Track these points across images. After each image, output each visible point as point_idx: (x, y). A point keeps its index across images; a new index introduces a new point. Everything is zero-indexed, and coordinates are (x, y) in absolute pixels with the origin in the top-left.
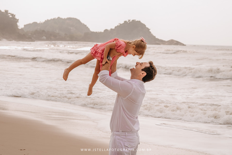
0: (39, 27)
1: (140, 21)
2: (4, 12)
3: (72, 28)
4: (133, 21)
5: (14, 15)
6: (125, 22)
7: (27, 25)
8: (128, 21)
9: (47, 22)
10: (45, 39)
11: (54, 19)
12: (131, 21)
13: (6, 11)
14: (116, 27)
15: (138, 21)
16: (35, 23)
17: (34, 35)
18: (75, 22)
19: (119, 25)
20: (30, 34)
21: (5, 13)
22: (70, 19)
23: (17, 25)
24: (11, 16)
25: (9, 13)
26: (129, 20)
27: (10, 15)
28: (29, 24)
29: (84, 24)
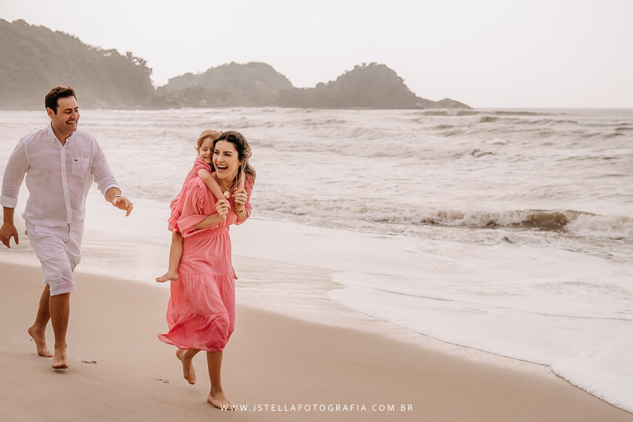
0: (196, 83)
1: (385, 65)
2: (125, 55)
3: (257, 82)
4: (372, 64)
5: (145, 62)
6: (357, 67)
7: (174, 78)
8: (361, 65)
9: (211, 72)
10: (206, 104)
11: (224, 66)
12: (367, 65)
13: (129, 54)
14: (338, 78)
15: (381, 65)
16: (189, 76)
17: (185, 98)
18: (262, 71)
19: (345, 73)
20: (177, 96)
21: (127, 58)
22: (253, 65)
23: (150, 79)
24: (138, 64)
25: (134, 58)
26: (364, 64)
27: (135, 60)
28: (177, 77)
29: (280, 74)
